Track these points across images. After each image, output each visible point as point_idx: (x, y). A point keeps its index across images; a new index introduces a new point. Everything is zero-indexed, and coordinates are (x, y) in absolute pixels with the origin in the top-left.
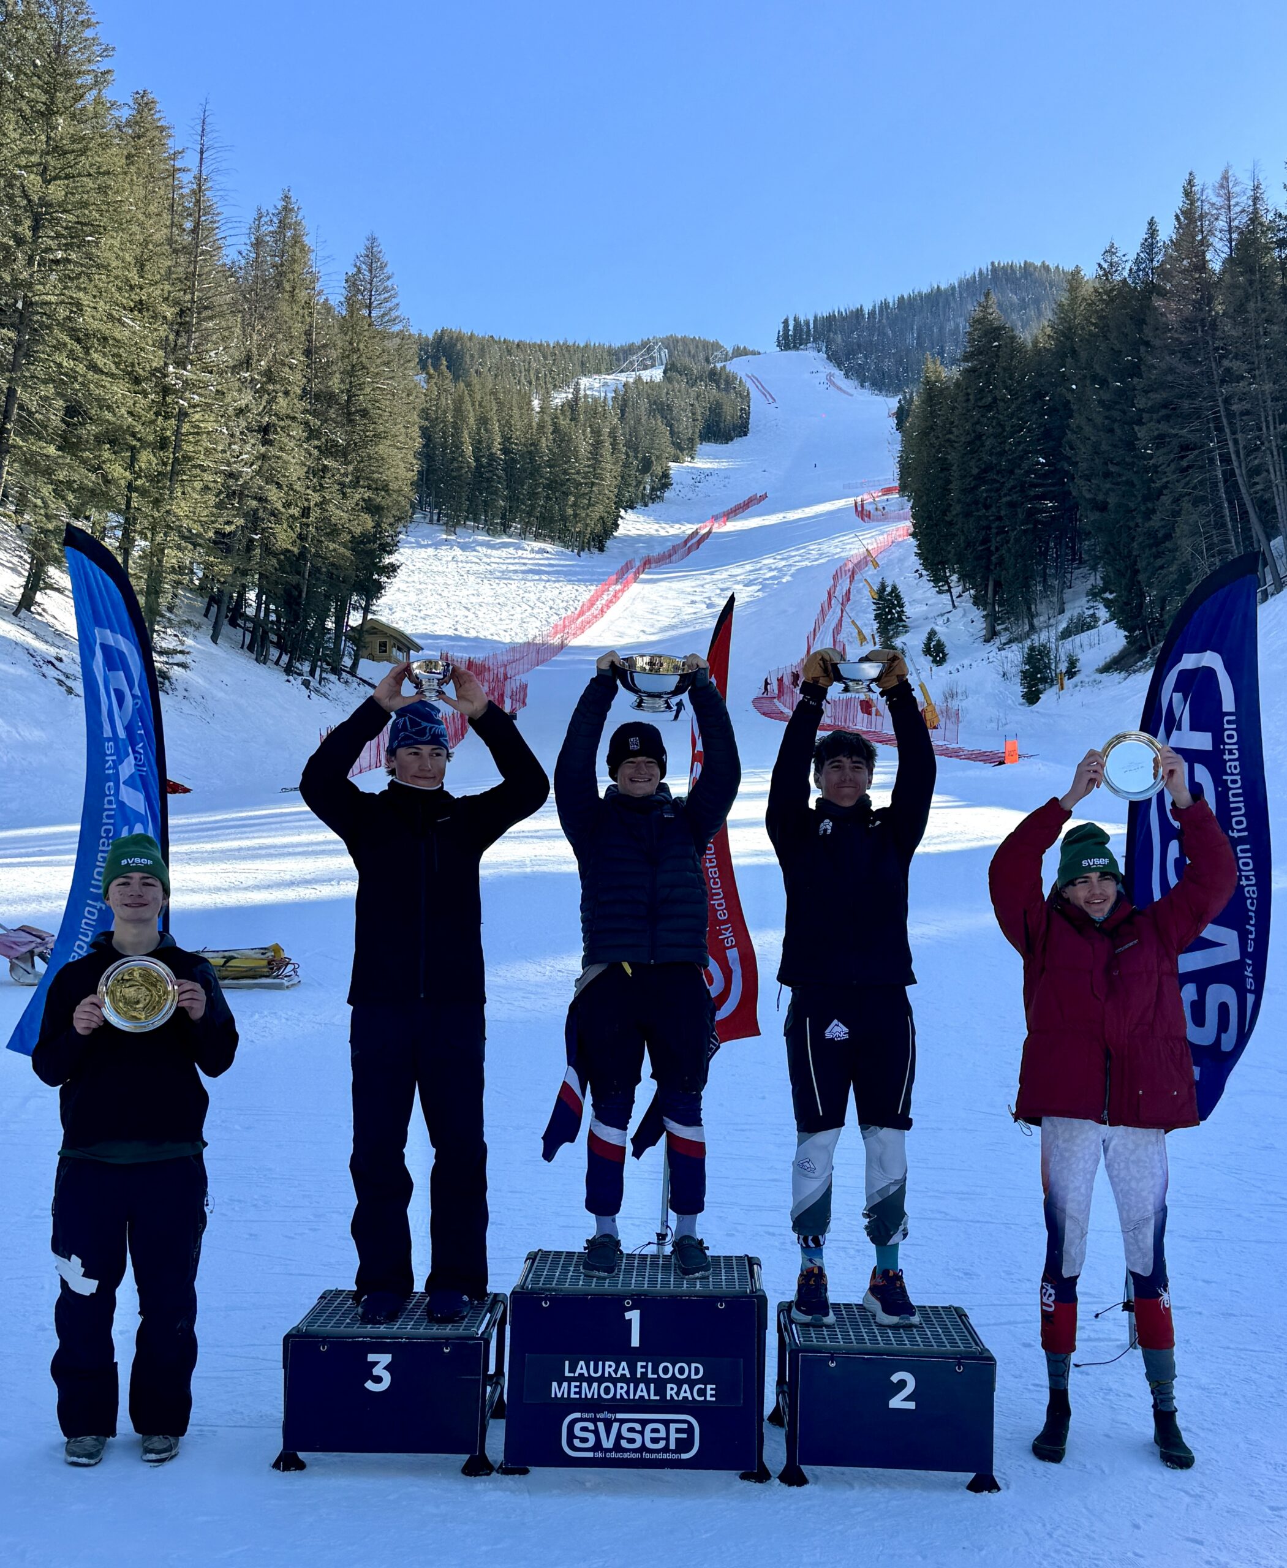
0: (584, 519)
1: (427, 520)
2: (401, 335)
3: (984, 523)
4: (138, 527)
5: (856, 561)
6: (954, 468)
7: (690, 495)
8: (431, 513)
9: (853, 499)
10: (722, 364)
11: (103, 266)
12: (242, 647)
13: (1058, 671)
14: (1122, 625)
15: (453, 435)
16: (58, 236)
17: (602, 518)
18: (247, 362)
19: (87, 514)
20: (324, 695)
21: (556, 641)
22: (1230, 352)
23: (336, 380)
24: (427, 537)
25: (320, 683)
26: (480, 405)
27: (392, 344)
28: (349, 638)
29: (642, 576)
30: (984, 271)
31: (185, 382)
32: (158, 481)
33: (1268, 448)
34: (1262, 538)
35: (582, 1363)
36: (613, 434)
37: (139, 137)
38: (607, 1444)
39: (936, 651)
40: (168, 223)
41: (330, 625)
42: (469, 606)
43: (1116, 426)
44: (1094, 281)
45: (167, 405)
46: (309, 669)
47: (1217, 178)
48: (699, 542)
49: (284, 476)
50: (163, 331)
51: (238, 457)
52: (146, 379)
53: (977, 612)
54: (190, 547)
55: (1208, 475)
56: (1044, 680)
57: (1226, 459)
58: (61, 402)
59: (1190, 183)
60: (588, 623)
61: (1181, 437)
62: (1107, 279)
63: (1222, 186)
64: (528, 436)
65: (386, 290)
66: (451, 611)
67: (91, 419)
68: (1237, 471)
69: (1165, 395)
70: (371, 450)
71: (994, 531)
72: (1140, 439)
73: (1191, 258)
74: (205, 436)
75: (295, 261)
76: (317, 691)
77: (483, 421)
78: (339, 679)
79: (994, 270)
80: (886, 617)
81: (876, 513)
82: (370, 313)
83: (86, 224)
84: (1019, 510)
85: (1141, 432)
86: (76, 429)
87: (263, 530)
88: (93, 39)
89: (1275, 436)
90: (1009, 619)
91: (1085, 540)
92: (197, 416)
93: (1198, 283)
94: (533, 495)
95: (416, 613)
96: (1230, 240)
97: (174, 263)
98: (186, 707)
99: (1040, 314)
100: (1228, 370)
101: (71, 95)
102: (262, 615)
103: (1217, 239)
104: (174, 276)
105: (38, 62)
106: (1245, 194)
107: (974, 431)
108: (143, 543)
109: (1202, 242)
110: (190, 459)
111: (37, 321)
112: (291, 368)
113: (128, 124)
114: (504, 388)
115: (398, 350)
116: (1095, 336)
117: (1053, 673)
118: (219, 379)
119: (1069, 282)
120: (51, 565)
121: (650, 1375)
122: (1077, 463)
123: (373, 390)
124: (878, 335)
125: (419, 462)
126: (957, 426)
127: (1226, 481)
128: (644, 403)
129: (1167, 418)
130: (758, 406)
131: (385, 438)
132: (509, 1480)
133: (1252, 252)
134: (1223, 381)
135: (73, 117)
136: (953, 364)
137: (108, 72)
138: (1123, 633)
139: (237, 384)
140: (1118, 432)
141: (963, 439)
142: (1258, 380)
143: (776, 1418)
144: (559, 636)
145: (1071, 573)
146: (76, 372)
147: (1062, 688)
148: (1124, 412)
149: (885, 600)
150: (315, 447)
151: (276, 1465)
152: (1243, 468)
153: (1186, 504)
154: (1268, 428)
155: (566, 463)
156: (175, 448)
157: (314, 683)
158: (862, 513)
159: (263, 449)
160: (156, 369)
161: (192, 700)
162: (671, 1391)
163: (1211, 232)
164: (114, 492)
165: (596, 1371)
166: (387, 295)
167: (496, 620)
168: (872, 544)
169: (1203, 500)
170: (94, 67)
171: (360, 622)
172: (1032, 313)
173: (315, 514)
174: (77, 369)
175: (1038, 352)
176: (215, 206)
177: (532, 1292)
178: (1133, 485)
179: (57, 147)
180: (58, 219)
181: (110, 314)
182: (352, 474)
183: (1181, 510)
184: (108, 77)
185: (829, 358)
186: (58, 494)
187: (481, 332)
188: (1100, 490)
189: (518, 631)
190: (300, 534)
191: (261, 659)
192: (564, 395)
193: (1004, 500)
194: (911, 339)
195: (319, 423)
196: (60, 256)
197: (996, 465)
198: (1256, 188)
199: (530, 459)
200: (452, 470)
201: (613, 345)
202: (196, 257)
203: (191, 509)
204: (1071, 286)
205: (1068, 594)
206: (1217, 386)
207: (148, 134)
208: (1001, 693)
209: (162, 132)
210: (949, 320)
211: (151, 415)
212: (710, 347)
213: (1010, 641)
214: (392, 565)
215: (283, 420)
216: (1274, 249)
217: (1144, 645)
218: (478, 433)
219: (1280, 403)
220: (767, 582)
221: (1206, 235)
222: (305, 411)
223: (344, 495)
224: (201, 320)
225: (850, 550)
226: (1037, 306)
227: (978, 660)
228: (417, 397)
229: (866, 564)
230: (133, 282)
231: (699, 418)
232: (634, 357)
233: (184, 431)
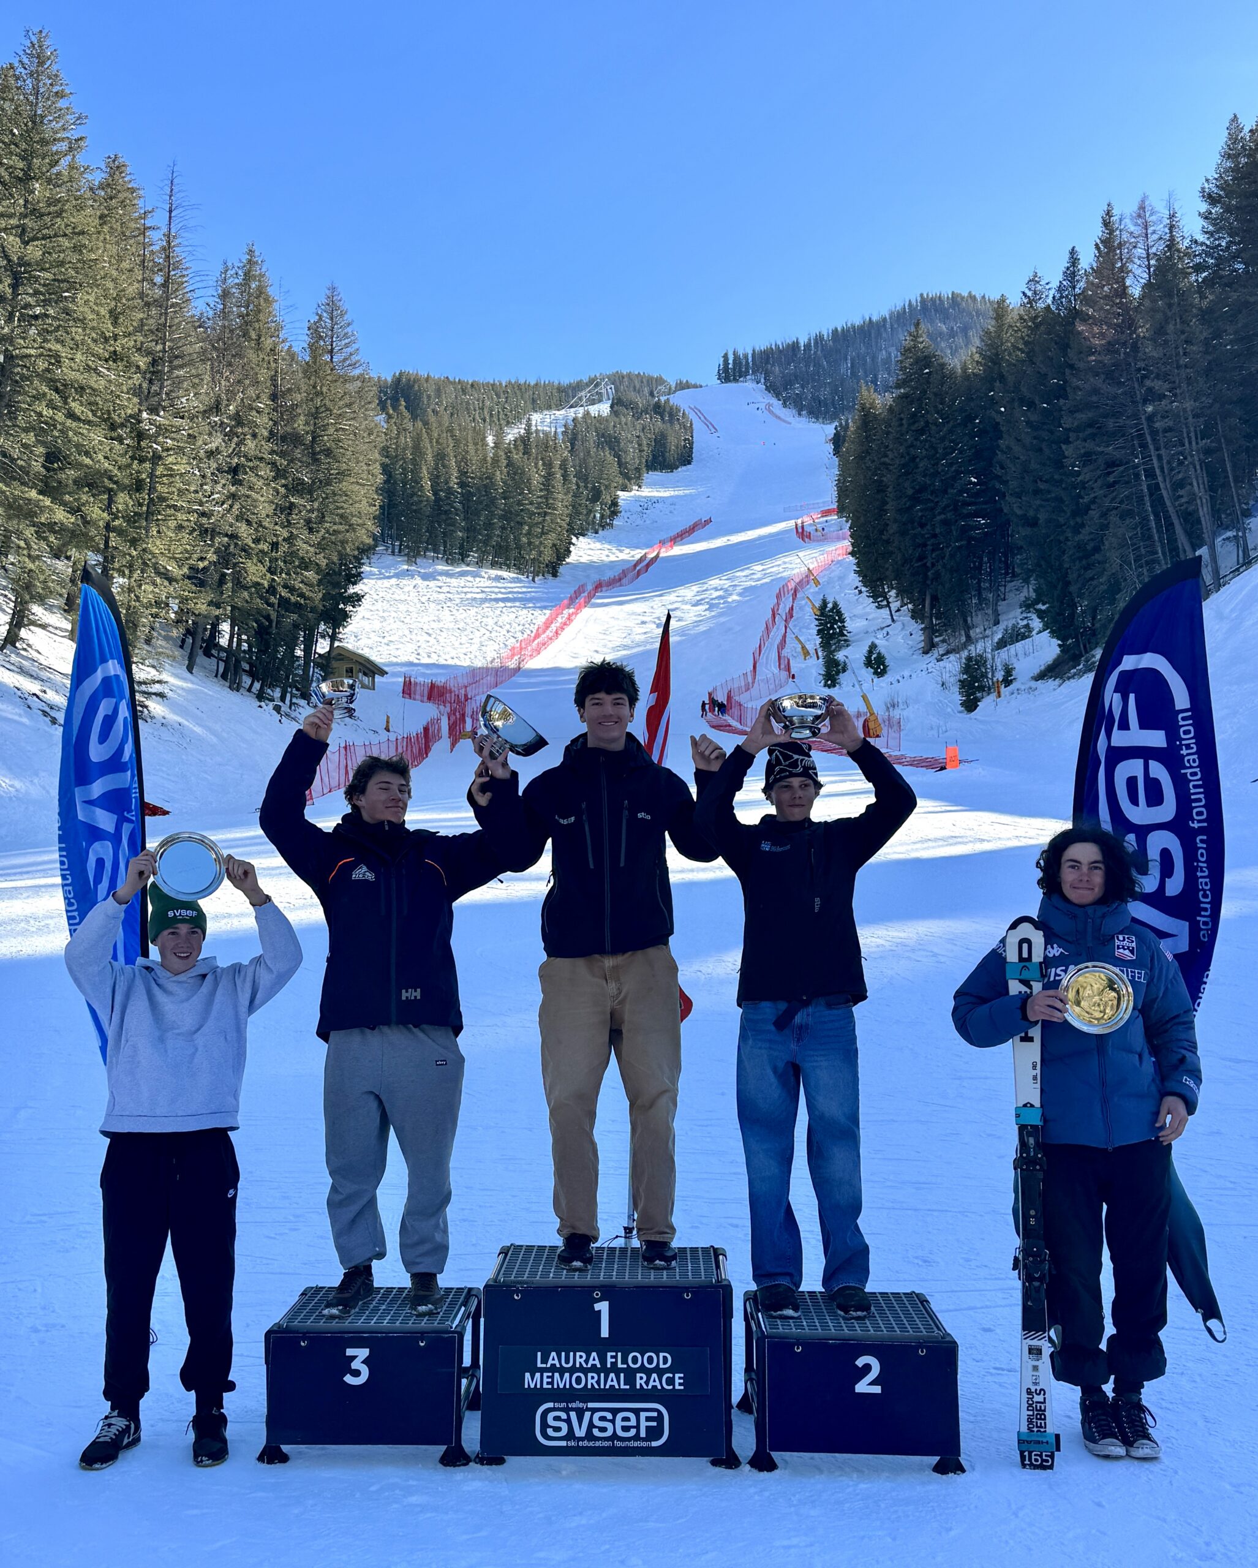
0: (538, 547)
1: (390, 552)
2: (361, 378)
3: (919, 541)
4: (116, 565)
5: (797, 580)
6: (890, 489)
7: (639, 522)
8: (393, 545)
9: (793, 521)
10: (666, 398)
11: (79, 320)
12: (216, 676)
13: (995, 679)
14: (1054, 634)
15: (412, 471)
16: (37, 292)
18: (216, 408)
19: (68, 554)
21: (512, 664)
22: (1152, 372)
23: (301, 423)
24: (388, 567)
25: (290, 708)
26: (437, 442)
27: (352, 387)
28: (317, 665)
29: (593, 601)
30: (915, 302)
31: (159, 427)
32: (135, 522)
33: (1191, 463)
34: (1188, 548)
35: (553, 1354)
36: (563, 466)
37: (111, 198)
38: (580, 1432)
39: (877, 664)
40: (140, 278)
41: (299, 653)
42: (430, 632)
43: (1044, 446)
44: (1019, 310)
45: (142, 450)
46: (279, 695)
47: (1134, 207)
48: (648, 566)
49: (254, 514)
50: (137, 379)
51: (210, 496)
52: (122, 425)
53: (917, 625)
54: (166, 583)
55: (1135, 489)
56: (981, 688)
57: (1150, 474)
58: (42, 449)
59: (1109, 213)
60: (544, 644)
61: (1107, 454)
62: (1031, 307)
63: (1139, 216)
64: (484, 470)
65: (346, 336)
66: (413, 637)
67: (69, 464)
68: (1162, 486)
69: (1090, 415)
70: (335, 487)
71: (929, 548)
72: (1066, 457)
73: (1111, 285)
74: (178, 477)
75: (259, 311)
76: (287, 715)
77: (441, 457)
78: (308, 704)
79: (923, 301)
80: (828, 632)
81: (816, 534)
82: (332, 357)
83: (63, 281)
84: (953, 527)
85: (1068, 450)
86: (56, 474)
87: (235, 565)
88: (68, 109)
89: (1198, 451)
90: (946, 631)
91: (1017, 554)
92: (170, 459)
93: (1119, 308)
94: (489, 525)
95: (380, 639)
96: (1149, 268)
97: (146, 316)
98: (166, 735)
99: (968, 342)
100: (1150, 390)
101: (47, 161)
102: (235, 644)
103: (1136, 266)
104: (146, 328)
105: (15, 131)
106: (1161, 223)
107: (908, 454)
108: (121, 580)
109: (1122, 269)
110: (164, 499)
111: (18, 373)
112: (258, 412)
113: (101, 187)
114: (460, 425)
115: (359, 392)
116: (1023, 361)
117: (990, 681)
118: (191, 424)
119: (995, 310)
120: (35, 603)
121: (620, 1365)
122: (1009, 481)
123: (337, 430)
124: (814, 366)
125: (381, 497)
126: (892, 450)
127: (1151, 495)
128: (593, 436)
129: (1093, 437)
130: (701, 438)
131: (348, 475)
132: (487, 1470)
134: (1145, 401)
135: (49, 181)
136: (886, 392)
137: (81, 139)
138: (1056, 642)
139: (208, 428)
140: (1047, 451)
141: (899, 462)
142: (1179, 398)
143: (745, 1405)
144: (516, 658)
145: (1005, 586)
146: (55, 420)
147: (999, 696)
148: (1052, 432)
149: (826, 616)
150: (283, 486)
151: (261, 1458)
152: (1169, 482)
153: (1113, 518)
154: (1190, 443)
155: (520, 494)
156: (149, 490)
157: (285, 708)
158: (803, 534)
159: (233, 489)
160: (131, 416)
161: (169, 727)
162: (640, 1380)
163: (1130, 260)
164: (93, 532)
165: (567, 1362)
166: (347, 341)
167: (457, 644)
168: (812, 563)
169: (1129, 513)
170: (69, 135)
171: (327, 649)
172: (962, 341)
173: (284, 548)
174: (56, 418)
175: (966, 377)
176: (184, 261)
177: (505, 1284)
178: (1061, 500)
179: (35, 209)
180: (37, 278)
181: (87, 365)
182: (318, 510)
183: (1109, 523)
184: (82, 143)
185: (767, 389)
186: (39, 536)
187: (436, 375)
188: (1030, 507)
189: (477, 654)
190: (270, 568)
191: (235, 686)
192: (516, 431)
193: (938, 518)
194: (845, 368)
195: (286, 463)
196: (38, 312)
197: (930, 485)
198: (1172, 217)
199: (486, 491)
200: (412, 504)
201: (562, 382)
202: (166, 309)
203: (166, 547)
204: (997, 314)
205: (1002, 606)
206: (1140, 405)
207: (120, 195)
208: (941, 701)
209: (132, 193)
210: (881, 350)
211: (127, 460)
212: (654, 382)
213: (948, 652)
214: (357, 594)
215: (251, 460)
216: (1191, 273)
217: (1077, 652)
218: (437, 468)
219: (1202, 419)
220: (714, 602)
221: (1126, 262)
222: (272, 452)
223: (311, 530)
224: (173, 368)
225: (793, 569)
226: (966, 334)
227: (919, 671)
228: (378, 436)
229: (808, 582)
230: (107, 334)
231: (646, 449)
232: (583, 393)
233: (158, 473)
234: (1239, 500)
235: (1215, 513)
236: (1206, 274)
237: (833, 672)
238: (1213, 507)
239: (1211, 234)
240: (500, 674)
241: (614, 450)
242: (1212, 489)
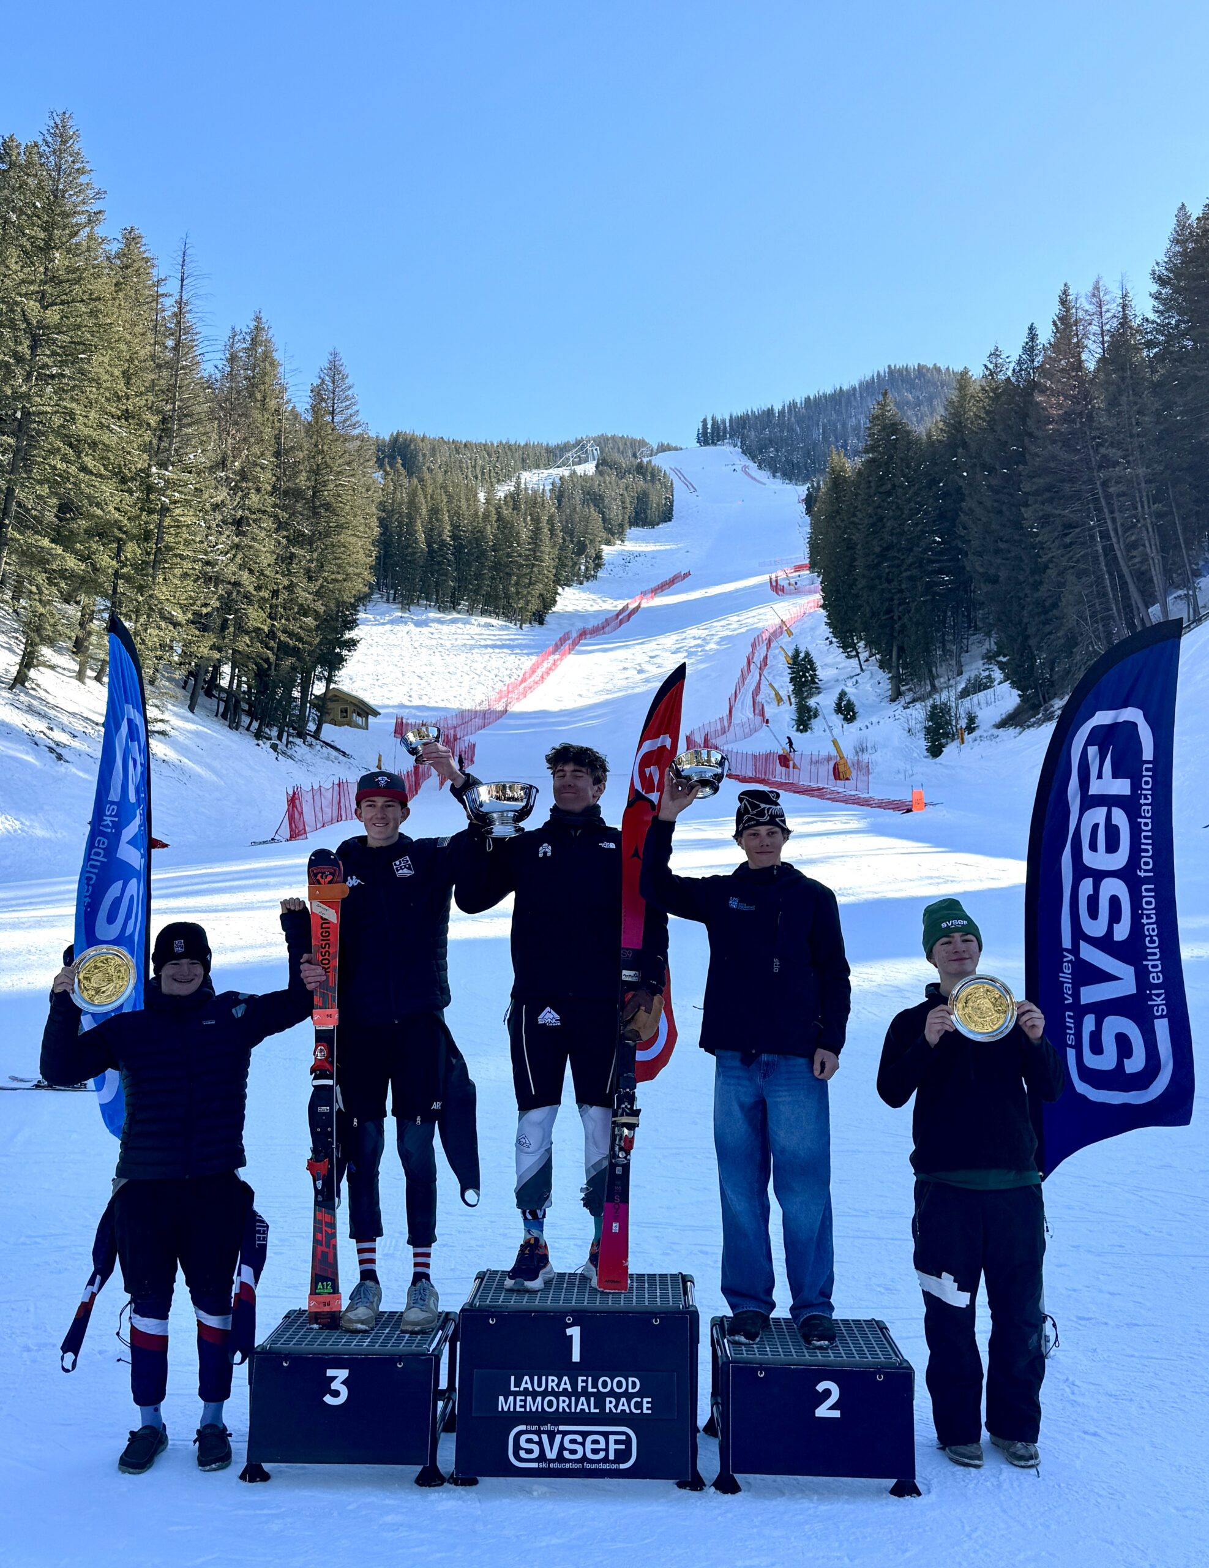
0: (525, 596)
1: (385, 599)
2: (361, 438)
3: (886, 595)
4: (124, 610)
5: (772, 631)
6: (859, 547)
7: (621, 574)
8: (388, 594)
9: (767, 576)
10: (648, 459)
11: (94, 380)
12: (216, 716)
13: (959, 727)
14: (1015, 685)
15: (407, 525)
16: (55, 354)
17: (541, 595)
18: (222, 464)
19: (78, 599)
20: (290, 757)
21: (499, 707)
22: (1106, 441)
23: (302, 478)
24: (383, 614)
25: (287, 746)
26: (431, 498)
27: (352, 446)
28: (313, 705)
29: (577, 648)
30: (882, 373)
31: (167, 481)
32: (143, 569)
33: (1144, 525)
35: (526, 1378)
36: (551, 521)
37: (127, 267)
38: (551, 1455)
39: (847, 710)
40: (152, 341)
41: (296, 694)
42: (422, 675)
43: (1004, 508)
44: (981, 381)
45: (151, 502)
46: (276, 734)
47: (1089, 288)
48: (629, 616)
49: (256, 563)
50: (148, 436)
51: (214, 546)
52: (133, 479)
53: (884, 674)
54: (171, 627)
55: (1089, 550)
56: (946, 735)
57: (1105, 536)
58: (55, 501)
59: (1065, 292)
60: (530, 688)
61: (1064, 516)
62: (993, 378)
63: (1094, 295)
64: (475, 524)
65: (347, 398)
67: (81, 515)
68: (1116, 546)
69: (1048, 480)
70: (334, 539)
71: (896, 602)
72: (1025, 519)
73: (1068, 359)
74: (184, 528)
75: (265, 374)
76: (284, 753)
77: (434, 511)
78: (304, 743)
79: (891, 373)
80: (800, 680)
81: (789, 587)
82: (333, 418)
83: (79, 344)
84: (918, 583)
85: (1027, 513)
86: (68, 524)
87: (237, 611)
88: (88, 184)
89: (1150, 514)
90: (912, 680)
91: (979, 609)
92: (177, 511)
93: (1076, 380)
94: (479, 576)
95: (375, 682)
96: (1103, 343)
97: (157, 377)
98: (165, 771)
99: (932, 411)
100: (1104, 456)
101: (67, 232)
102: (234, 686)
103: (1091, 342)
104: (157, 388)
105: (38, 204)
106: (1115, 302)
107: (876, 515)
109: (1077, 345)
110: (171, 549)
111: (35, 429)
112: (262, 468)
113: (118, 256)
114: (453, 482)
115: (358, 451)
116: (983, 430)
117: (954, 728)
118: (198, 478)
119: (959, 381)
120: (44, 645)
121: (590, 1390)
122: (970, 541)
123: (336, 486)
124: (787, 432)
125: (377, 549)
126: (860, 510)
127: (1106, 555)
128: (578, 495)
129: (1051, 501)
130: (681, 496)
131: (346, 528)
132: (460, 1490)
133: (1123, 352)
134: (1100, 467)
135: (69, 251)
136: (855, 456)
137: (100, 212)
138: (1016, 692)
139: (213, 482)
140: (1006, 513)
141: (866, 522)
142: (1132, 465)
143: (710, 1428)
144: (504, 700)
145: (968, 639)
146: (68, 473)
147: (963, 743)
148: (1011, 495)
149: (799, 665)
150: (283, 537)
151: (242, 1477)
152: (1121, 543)
153: (1070, 577)
154: (1143, 507)
155: (509, 547)
156: (157, 540)
157: (281, 746)
158: (777, 588)
159: (237, 540)
160: (141, 470)
161: (170, 764)
162: (610, 1404)
163: (1085, 336)
164: (102, 578)
165: (540, 1386)
166: (348, 403)
167: (446, 687)
168: (786, 614)
169: (1085, 572)
170: (88, 208)
171: (323, 690)
172: (926, 409)
173: (284, 595)
174: (70, 471)
175: (931, 443)
176: (194, 326)
177: (480, 1310)
178: (1021, 560)
179: (54, 277)
180: (54, 341)
181: (101, 423)
182: (317, 560)
183: (1065, 581)
184: (101, 217)
185: (744, 452)
186: (52, 582)
187: (433, 434)
188: (991, 565)
190: (270, 614)
191: (234, 725)
192: (508, 488)
193: (905, 574)
194: (817, 434)
195: (287, 516)
196: (55, 372)
197: (896, 544)
198: (1124, 296)
199: (477, 544)
200: (407, 555)
201: (550, 444)
202: (177, 371)
203: (172, 593)
204: (961, 385)
205: (965, 658)
206: (1095, 471)
207: (135, 264)
208: (907, 746)
209: (147, 262)
210: (851, 417)
211: (134, 511)
212: (637, 445)
213: (914, 701)
214: (352, 640)
215: (254, 513)
217: (1036, 702)
218: (430, 522)
219: (1153, 485)
220: (692, 650)
221: (1082, 338)
222: (275, 506)
223: (310, 579)
224: (181, 427)
225: (767, 620)
226: (931, 403)
227: (887, 718)
228: (375, 491)
229: (781, 633)
230: (120, 394)
231: (629, 506)
232: (570, 454)
233: (165, 524)
234: (1189, 560)
235: (1167, 572)
236: (1157, 350)
237: (805, 718)
238: (1164, 567)
239: (1161, 313)
240: (487, 718)
241: (598, 507)
242: (1163, 550)
